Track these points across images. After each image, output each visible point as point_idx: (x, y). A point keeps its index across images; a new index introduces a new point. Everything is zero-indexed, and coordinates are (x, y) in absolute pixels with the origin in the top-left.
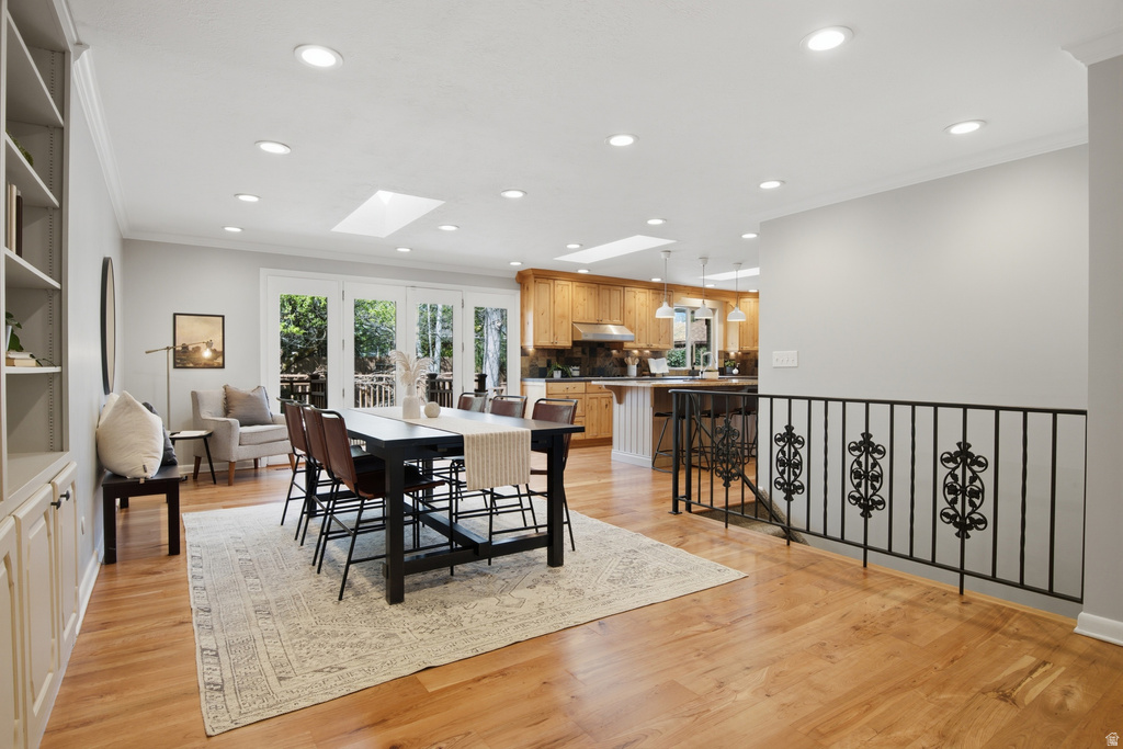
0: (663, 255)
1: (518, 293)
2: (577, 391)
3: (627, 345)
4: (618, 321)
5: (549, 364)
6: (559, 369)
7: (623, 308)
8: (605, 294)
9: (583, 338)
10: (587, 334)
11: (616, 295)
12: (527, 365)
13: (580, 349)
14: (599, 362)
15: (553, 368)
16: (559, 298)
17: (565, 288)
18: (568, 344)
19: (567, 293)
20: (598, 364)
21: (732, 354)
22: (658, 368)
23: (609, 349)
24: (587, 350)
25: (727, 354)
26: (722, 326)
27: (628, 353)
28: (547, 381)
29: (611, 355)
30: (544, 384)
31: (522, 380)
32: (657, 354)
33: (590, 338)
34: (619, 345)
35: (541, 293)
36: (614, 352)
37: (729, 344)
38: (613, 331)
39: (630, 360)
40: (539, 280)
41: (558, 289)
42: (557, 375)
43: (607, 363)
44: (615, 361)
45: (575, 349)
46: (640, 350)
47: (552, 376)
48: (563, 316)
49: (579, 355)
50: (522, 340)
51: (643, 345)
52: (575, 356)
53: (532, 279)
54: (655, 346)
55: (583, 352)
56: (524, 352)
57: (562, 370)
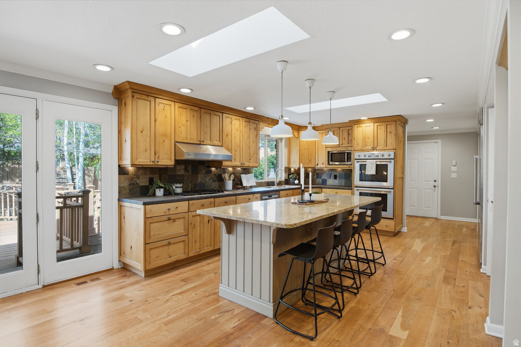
0: (279, 66)
1: (115, 109)
2: (179, 210)
3: (225, 163)
4: (217, 143)
5: (151, 181)
6: (162, 187)
7: (221, 131)
8: (206, 117)
9: (186, 157)
10: (189, 153)
11: (215, 119)
12: (126, 184)
13: (183, 167)
14: (201, 178)
15: (155, 186)
16: (160, 117)
17: (167, 107)
18: (171, 163)
19: (168, 113)
20: (200, 180)
21: (292, 170)
22: (248, 182)
23: (209, 167)
24: (190, 168)
25: (290, 169)
26: (287, 150)
27: (224, 171)
28: (145, 204)
29: (211, 171)
30: (142, 207)
31: (119, 200)
32: (246, 171)
33: (191, 157)
34: (218, 163)
35: (140, 110)
36: (213, 169)
37: (292, 162)
38: (212, 152)
39: (227, 176)
40: (136, 95)
41: (159, 108)
42: (160, 193)
43: (207, 179)
44: (214, 176)
45: (178, 167)
46: (234, 167)
47: (154, 195)
48: (165, 135)
49: (182, 172)
50: (120, 158)
51: (238, 163)
52: (178, 173)
53: (129, 93)
54: (247, 164)
55: (186, 170)
56: (122, 171)
57: (165, 189)
